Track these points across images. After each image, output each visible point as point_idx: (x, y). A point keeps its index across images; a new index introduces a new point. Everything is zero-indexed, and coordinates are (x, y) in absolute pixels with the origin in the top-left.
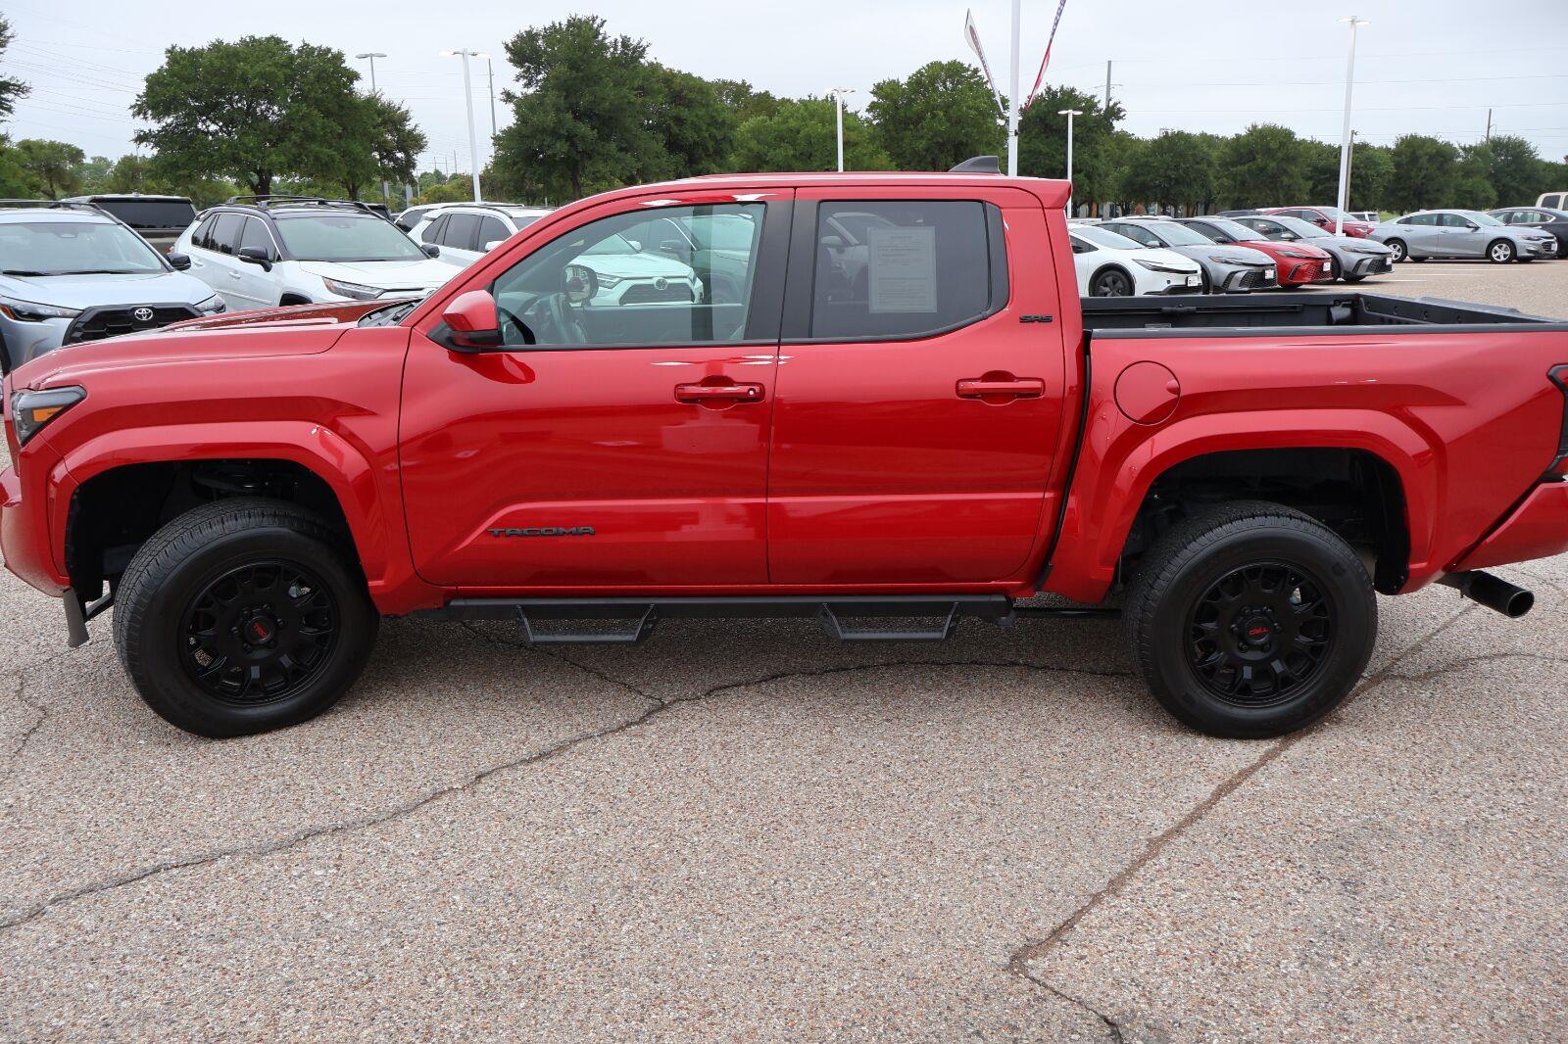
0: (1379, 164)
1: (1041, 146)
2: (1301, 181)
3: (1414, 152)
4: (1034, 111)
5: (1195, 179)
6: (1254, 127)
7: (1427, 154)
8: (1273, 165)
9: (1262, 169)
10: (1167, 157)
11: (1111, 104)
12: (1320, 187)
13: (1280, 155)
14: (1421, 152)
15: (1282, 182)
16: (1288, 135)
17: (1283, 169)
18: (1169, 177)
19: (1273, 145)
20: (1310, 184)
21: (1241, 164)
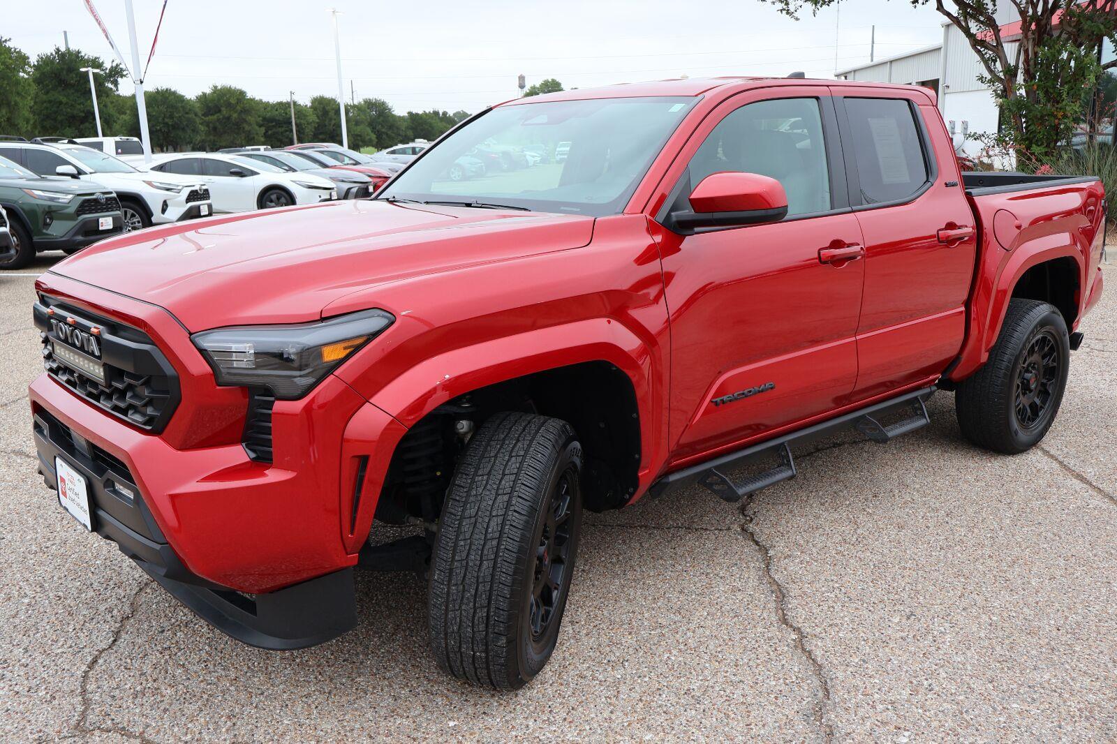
0: (307, 116)
1: (61, 98)
2: (257, 128)
3: (324, 108)
4: (49, 68)
5: (187, 126)
6: (216, 87)
7: (333, 109)
8: (235, 115)
9: (228, 118)
10: (162, 108)
11: (114, 64)
12: (270, 132)
13: (239, 108)
14: (329, 107)
15: (244, 128)
16: (242, 94)
17: (244, 119)
18: (167, 124)
19: (233, 101)
20: (263, 130)
21: (211, 115)
